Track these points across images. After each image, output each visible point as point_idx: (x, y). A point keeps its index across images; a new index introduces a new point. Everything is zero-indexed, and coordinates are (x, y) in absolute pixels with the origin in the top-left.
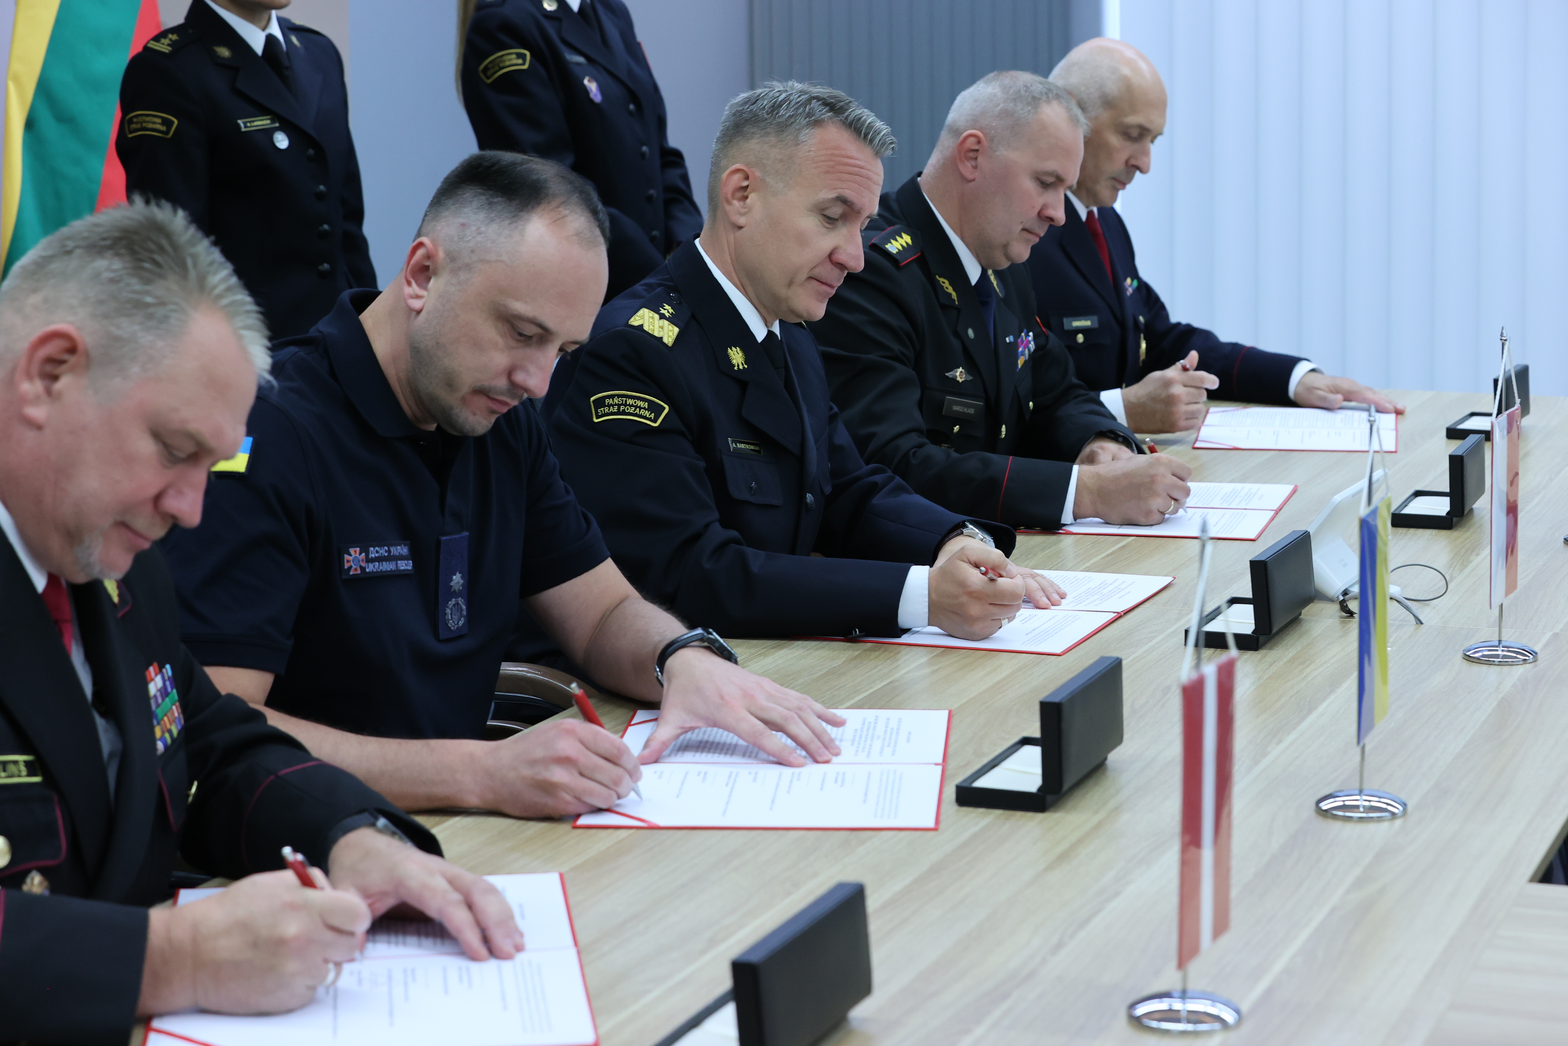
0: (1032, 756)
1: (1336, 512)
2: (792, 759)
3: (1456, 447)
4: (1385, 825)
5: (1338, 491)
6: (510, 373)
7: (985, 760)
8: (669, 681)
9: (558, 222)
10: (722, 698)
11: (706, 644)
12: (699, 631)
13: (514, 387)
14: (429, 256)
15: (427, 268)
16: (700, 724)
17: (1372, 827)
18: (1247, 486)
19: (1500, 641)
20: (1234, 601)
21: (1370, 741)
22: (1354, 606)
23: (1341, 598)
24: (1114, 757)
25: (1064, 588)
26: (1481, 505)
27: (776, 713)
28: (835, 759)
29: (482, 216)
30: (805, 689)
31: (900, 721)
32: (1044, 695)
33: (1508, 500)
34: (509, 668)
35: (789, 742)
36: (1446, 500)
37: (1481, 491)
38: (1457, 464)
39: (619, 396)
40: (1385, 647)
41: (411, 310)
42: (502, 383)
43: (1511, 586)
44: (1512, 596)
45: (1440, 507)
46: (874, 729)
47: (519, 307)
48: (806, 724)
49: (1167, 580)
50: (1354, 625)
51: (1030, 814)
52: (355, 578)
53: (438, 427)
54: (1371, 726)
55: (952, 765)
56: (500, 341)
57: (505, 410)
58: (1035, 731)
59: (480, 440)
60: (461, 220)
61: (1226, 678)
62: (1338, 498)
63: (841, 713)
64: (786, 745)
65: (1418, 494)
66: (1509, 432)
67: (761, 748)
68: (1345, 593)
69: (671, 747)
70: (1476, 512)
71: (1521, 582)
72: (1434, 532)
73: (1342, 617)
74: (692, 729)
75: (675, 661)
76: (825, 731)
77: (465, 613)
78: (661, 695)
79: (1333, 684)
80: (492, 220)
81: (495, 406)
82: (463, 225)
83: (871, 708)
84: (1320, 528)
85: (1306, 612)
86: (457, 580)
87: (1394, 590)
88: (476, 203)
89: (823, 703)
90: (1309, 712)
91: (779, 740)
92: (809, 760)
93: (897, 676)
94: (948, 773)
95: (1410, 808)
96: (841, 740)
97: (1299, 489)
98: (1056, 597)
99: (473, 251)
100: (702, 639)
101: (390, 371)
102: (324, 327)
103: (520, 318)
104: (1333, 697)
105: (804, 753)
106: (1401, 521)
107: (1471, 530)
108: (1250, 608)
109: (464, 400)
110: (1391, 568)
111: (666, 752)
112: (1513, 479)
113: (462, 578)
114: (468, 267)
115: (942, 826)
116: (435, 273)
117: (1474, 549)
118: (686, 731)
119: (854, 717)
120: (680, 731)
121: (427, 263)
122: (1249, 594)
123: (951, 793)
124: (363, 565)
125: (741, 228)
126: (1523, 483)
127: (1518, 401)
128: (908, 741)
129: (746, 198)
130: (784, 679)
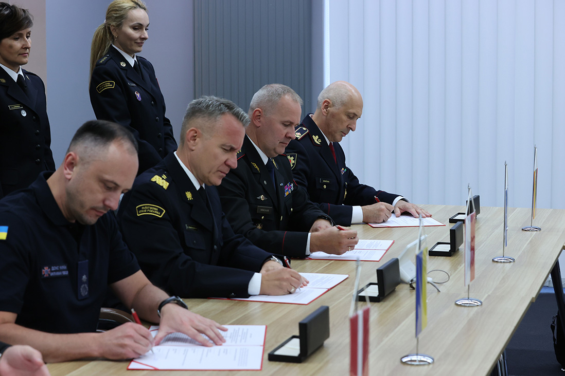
0: (296, 342)
1: (409, 251)
2: (208, 344)
3: (452, 226)
4: (426, 367)
5: (409, 243)
6: (104, 201)
7: (279, 344)
8: (163, 315)
9: (121, 145)
10: (182, 322)
11: (176, 302)
12: (174, 297)
13: (105, 206)
14: (73, 159)
15: (72, 163)
16: (174, 331)
17: (421, 368)
18: (376, 241)
19: (468, 298)
20: (371, 284)
21: (420, 336)
22: (414, 285)
23: (410, 283)
24: (327, 342)
25: (308, 279)
26: (461, 247)
27: (202, 327)
28: (223, 344)
29: (93, 143)
30: (212, 318)
31: (248, 330)
32: (300, 320)
33: (471, 246)
34: (104, 310)
35: (207, 338)
36: (449, 246)
37: (462, 242)
38: (453, 233)
39: (147, 206)
40: (426, 301)
41: (67, 179)
42: (101, 205)
43: (472, 278)
44: (473, 281)
45: (447, 248)
46: (238, 333)
47: (107, 177)
48: (213, 331)
49: (347, 276)
50: (414, 292)
51: (295, 364)
52: (47, 278)
53: (76, 221)
54: (421, 330)
55: (267, 346)
56: (100, 189)
57: (102, 215)
58: (297, 333)
59: (92, 226)
60: (85, 146)
61: (366, 314)
62: (409, 246)
63: (225, 326)
64: (205, 339)
65: (439, 243)
66: (471, 221)
67: (197, 340)
68: (412, 281)
69: (163, 340)
70: (460, 250)
71: (476, 276)
72: (445, 257)
73: (411, 290)
74: (171, 333)
75: (165, 308)
76: (220, 334)
77: (87, 290)
78: (159, 321)
79: (407, 315)
80: (97, 145)
81: (98, 214)
82: (86, 147)
83: (237, 324)
84: (402, 258)
85: (398, 288)
86: (84, 277)
87: (429, 279)
88: (90, 139)
89: (219, 323)
90: (399, 325)
91: (203, 337)
92: (214, 344)
93: (247, 313)
94: (265, 348)
95: (435, 360)
96: (226, 337)
97: (395, 242)
98: (305, 283)
99: (90, 157)
100: (174, 300)
101: (59, 202)
102: (34, 185)
103: (107, 181)
104: (407, 320)
105: (212, 342)
106: (432, 254)
107: (458, 257)
108: (377, 286)
109: (87, 212)
110: (428, 272)
111: (162, 342)
112: (473, 239)
113: (87, 277)
114: (88, 163)
115: (263, 369)
116: (76, 165)
117: (459, 264)
118: (169, 333)
119: (231, 328)
120: (166, 334)
121: (73, 161)
122: (376, 282)
123: (266, 356)
124: (49, 273)
125: (193, 150)
126: (476, 240)
127: (475, 210)
128: (251, 337)
129: (196, 140)
130: (205, 314)
